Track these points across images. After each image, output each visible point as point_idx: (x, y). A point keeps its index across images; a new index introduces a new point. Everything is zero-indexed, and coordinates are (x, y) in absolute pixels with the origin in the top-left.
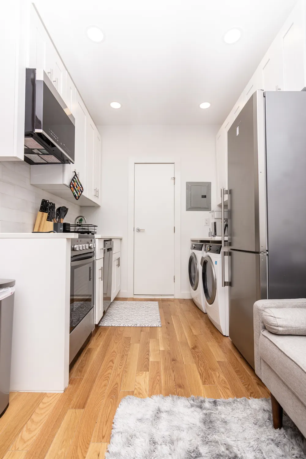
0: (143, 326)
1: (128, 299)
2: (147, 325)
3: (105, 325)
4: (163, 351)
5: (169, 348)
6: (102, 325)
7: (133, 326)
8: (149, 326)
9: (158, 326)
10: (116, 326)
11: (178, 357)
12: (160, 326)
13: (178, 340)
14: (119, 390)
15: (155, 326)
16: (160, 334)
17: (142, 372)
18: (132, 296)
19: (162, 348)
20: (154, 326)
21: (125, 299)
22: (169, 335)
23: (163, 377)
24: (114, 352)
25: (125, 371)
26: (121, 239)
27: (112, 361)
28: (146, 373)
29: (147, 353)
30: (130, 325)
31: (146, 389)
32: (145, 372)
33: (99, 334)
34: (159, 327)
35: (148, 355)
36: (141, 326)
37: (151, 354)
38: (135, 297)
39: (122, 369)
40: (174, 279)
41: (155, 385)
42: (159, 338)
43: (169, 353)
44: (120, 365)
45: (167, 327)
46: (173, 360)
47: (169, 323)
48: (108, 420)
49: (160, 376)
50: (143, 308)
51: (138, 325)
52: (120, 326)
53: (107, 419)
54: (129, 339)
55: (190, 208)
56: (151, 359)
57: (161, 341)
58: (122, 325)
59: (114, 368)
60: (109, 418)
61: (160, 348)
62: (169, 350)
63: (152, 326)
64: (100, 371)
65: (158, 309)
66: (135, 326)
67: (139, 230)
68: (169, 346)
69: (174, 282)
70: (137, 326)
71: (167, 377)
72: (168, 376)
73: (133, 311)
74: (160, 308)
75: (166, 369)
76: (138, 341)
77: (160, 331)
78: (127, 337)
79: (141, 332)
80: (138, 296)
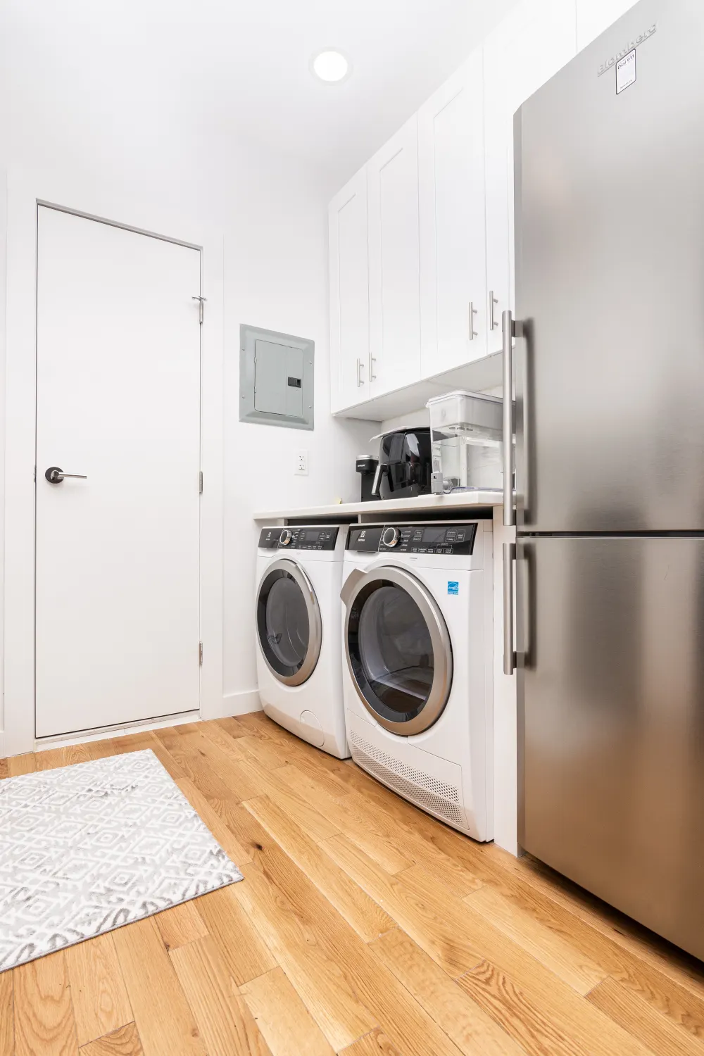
0: (162, 905)
1: (12, 767)
2: (176, 899)
7: (107, 926)
8: (190, 894)
9: (226, 881)
12: (236, 877)
13: (366, 939)
15: (217, 884)
16: (265, 931)
18: (30, 746)
19: (337, 1037)
20: (209, 888)
22: (303, 919)
30: (88, 931)
34: (232, 882)
36: (151, 909)
38: (43, 747)
40: (201, 654)
42: (281, 960)
45: (266, 874)
47: (259, 847)
50: (106, 794)
51: (136, 912)
52: (35, 954)
54: (123, 1042)
55: (255, 414)
57: (299, 980)
62: (378, 1034)
63: (202, 890)
65: (171, 784)
66: (120, 921)
67: (54, 477)
69: (201, 663)
70: (131, 918)
73: (65, 830)
74: (174, 776)
76: (189, 1036)
77: (250, 907)
78: (110, 1029)
79: (169, 956)
80: (53, 741)
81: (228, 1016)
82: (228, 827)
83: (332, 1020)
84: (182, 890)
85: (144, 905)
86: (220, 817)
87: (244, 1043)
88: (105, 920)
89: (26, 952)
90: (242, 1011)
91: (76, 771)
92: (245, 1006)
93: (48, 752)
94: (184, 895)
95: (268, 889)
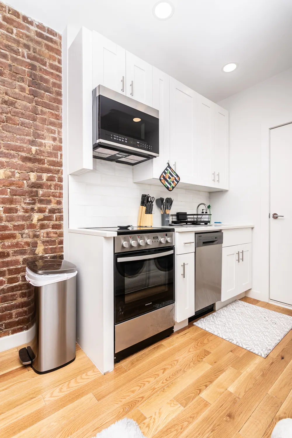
0: (241, 345)
1: (258, 303)
3: (200, 326)
4: (230, 394)
5: (243, 394)
6: (197, 325)
7: (228, 340)
8: (248, 349)
9: (260, 354)
10: (210, 331)
11: (241, 415)
12: (263, 355)
14: (137, 405)
15: (257, 353)
16: (251, 368)
17: (177, 403)
18: (267, 300)
19: (231, 389)
20: (254, 352)
21: (255, 302)
22: (263, 375)
23: (191, 427)
24: (177, 361)
25: (164, 389)
26: (252, 228)
27: (165, 369)
28: (179, 407)
29: (208, 383)
30: (224, 338)
31: (158, 427)
32: (180, 405)
33: (185, 333)
34: (261, 356)
35: (206, 386)
36: (238, 344)
37: (211, 387)
38: (271, 302)
39: (163, 385)
41: (173, 430)
42: (244, 373)
43: (234, 402)
44: (166, 379)
45: (272, 363)
46: (230, 416)
47: (283, 358)
48: (99, 428)
49: (190, 423)
50: (267, 321)
53: (100, 426)
54: (207, 353)
56: (204, 395)
57: (242, 378)
58: (216, 334)
59: (159, 378)
60: (101, 427)
61: (230, 387)
62: (239, 398)
63: (251, 351)
64: (145, 374)
66: (230, 341)
67: (275, 217)
68: (245, 392)
70: (233, 342)
71: (197, 432)
72: (199, 432)
73: (247, 321)
75: (206, 420)
76: (214, 362)
77: (257, 362)
78: (208, 350)
79: (229, 352)
80: (275, 302)
81: (223, 367)
82: (284, 349)
83: (235, 387)
84: (247, 347)
85: (237, 342)
86: (286, 345)
87: (219, 371)
88: (228, 338)
89: (213, 332)
90: (225, 369)
91: (269, 312)
92: (227, 369)
93: (272, 304)
94: (246, 348)
95: (267, 364)
